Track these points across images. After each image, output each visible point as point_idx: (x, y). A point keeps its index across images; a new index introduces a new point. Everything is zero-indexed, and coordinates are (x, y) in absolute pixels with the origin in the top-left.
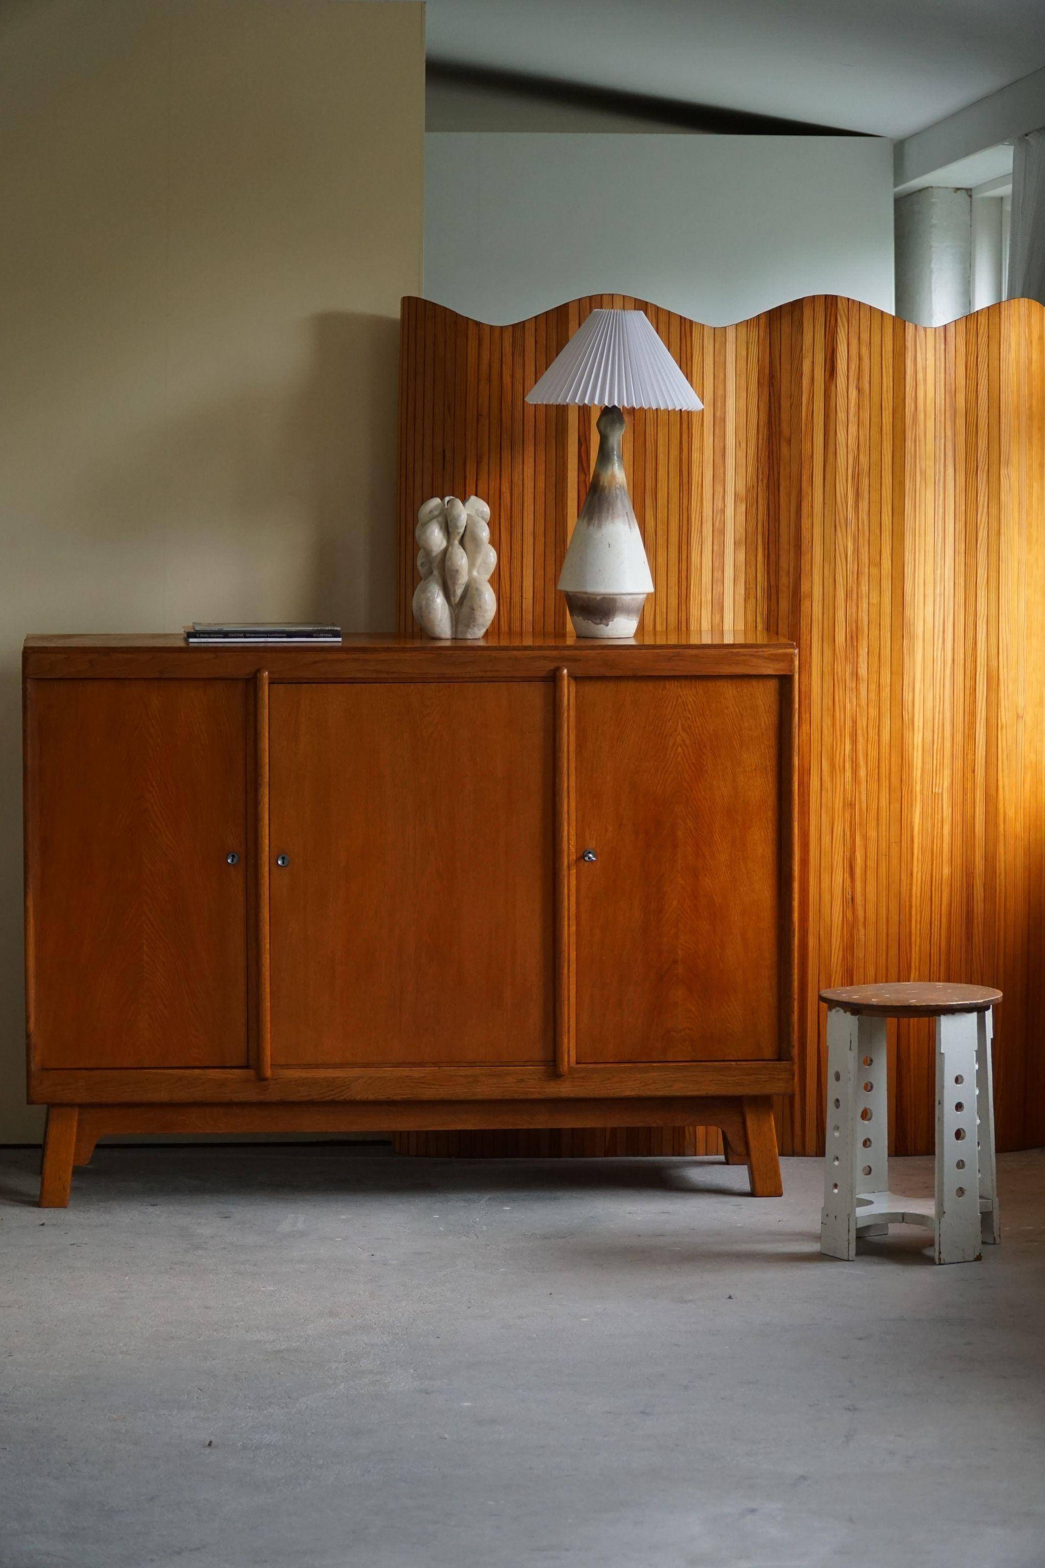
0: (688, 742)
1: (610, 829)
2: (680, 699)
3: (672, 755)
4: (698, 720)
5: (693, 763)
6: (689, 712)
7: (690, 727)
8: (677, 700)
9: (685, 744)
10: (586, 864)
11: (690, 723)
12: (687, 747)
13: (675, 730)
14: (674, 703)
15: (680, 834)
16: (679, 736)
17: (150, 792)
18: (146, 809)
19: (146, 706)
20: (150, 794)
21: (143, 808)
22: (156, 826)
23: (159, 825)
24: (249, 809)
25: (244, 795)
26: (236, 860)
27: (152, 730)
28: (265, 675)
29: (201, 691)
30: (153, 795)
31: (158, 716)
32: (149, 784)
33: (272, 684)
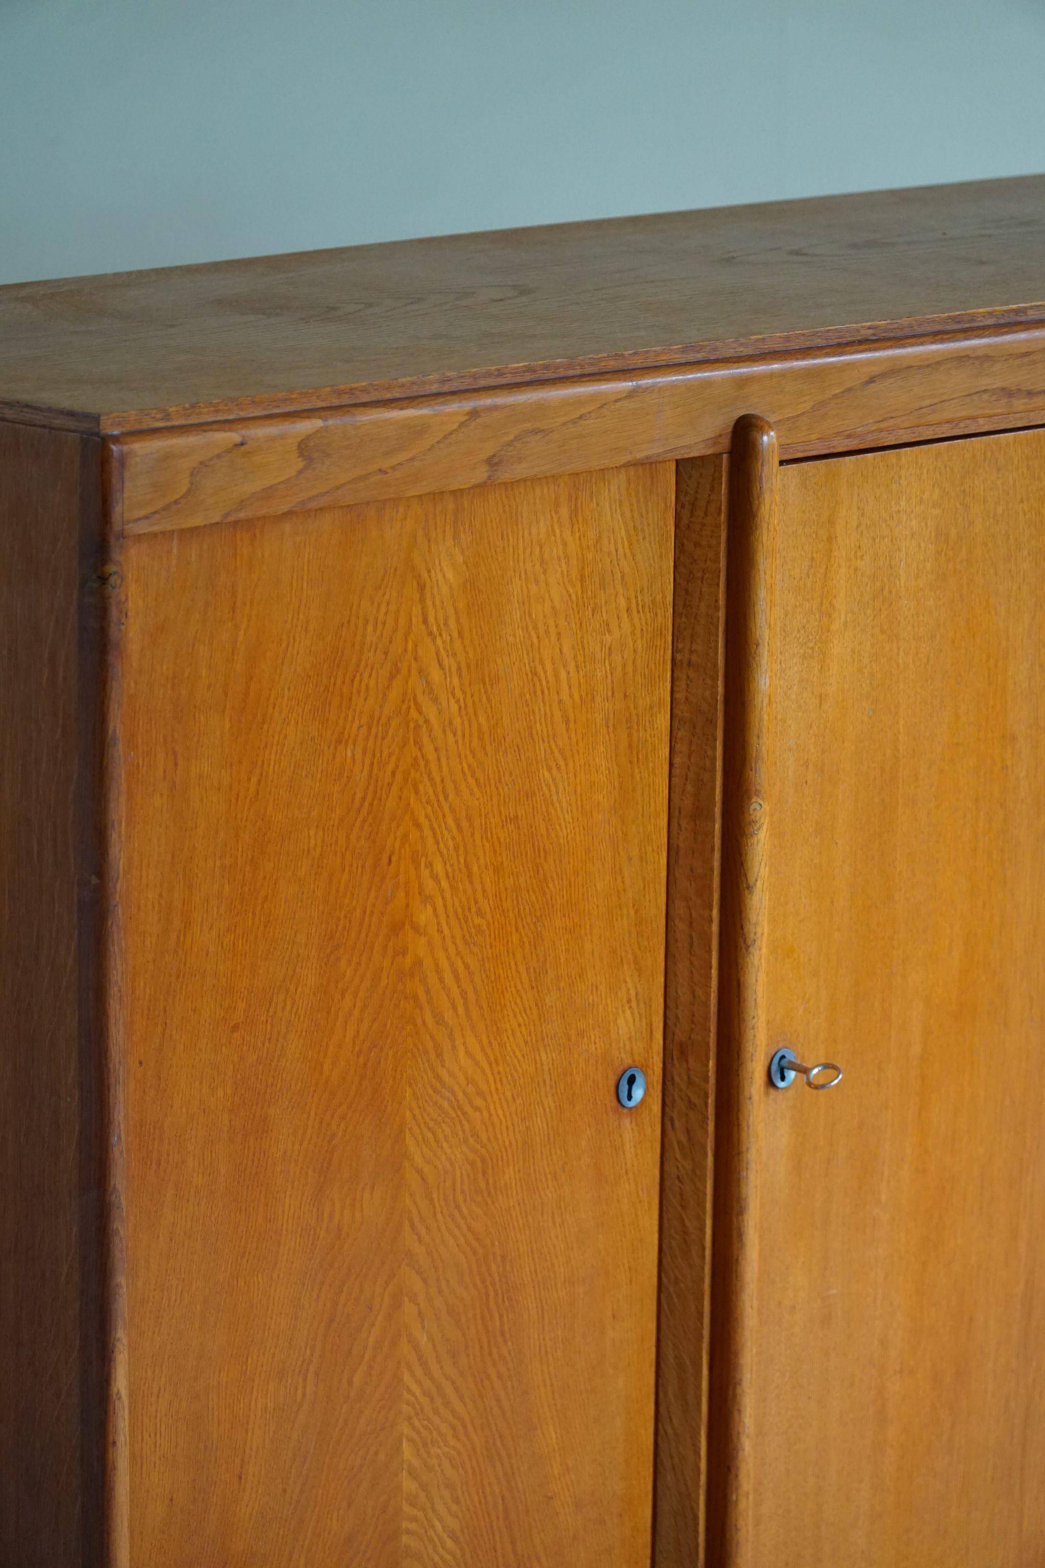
17: (427, 899)
18: (419, 963)
19: (422, 588)
20: (430, 909)
21: (409, 960)
22: (440, 1020)
23: (448, 1015)
24: (680, 907)
25: (664, 861)
26: (638, 1093)
27: (436, 675)
28: (768, 439)
29: (564, 512)
30: (435, 910)
31: (452, 623)
32: (425, 873)
33: (782, 463)
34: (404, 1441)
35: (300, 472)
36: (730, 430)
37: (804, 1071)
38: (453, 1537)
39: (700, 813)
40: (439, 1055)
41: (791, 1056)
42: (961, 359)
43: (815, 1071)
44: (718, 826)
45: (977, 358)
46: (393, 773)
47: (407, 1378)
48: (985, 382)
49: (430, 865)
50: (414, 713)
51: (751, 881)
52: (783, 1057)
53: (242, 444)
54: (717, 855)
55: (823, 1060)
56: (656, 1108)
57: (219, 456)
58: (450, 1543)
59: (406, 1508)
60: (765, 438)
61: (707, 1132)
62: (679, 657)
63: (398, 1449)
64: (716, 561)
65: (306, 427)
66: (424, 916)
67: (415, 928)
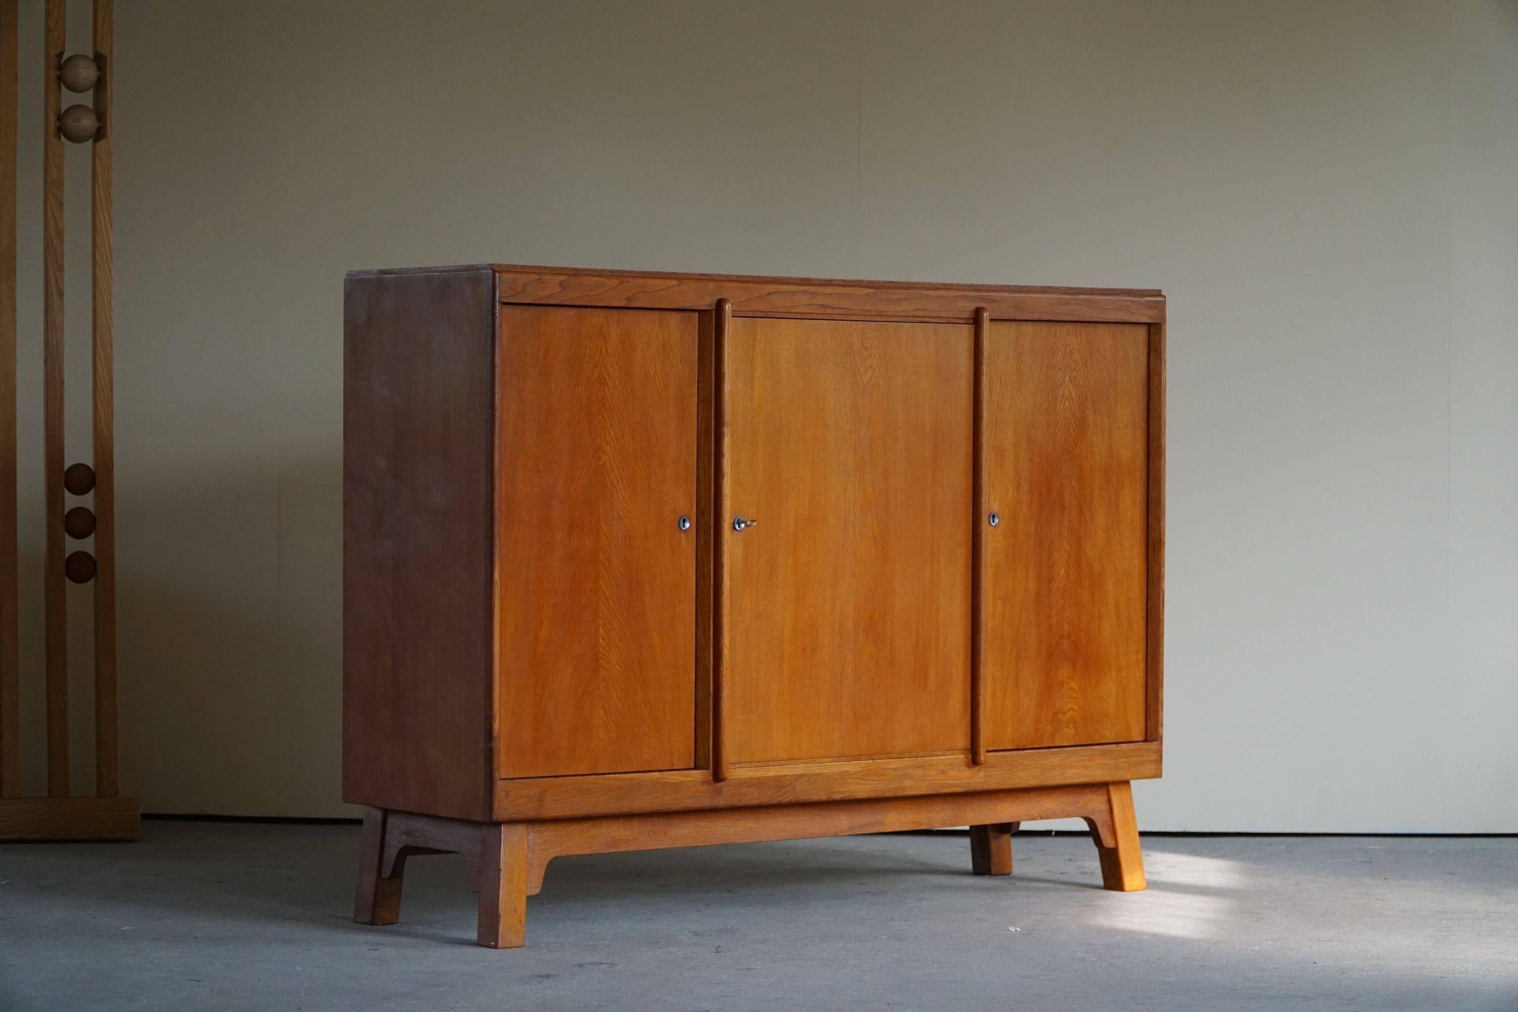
0: (1074, 396)
1: (1011, 489)
2: (1068, 347)
3: (1062, 408)
4: (1082, 371)
5: (1077, 418)
6: (1075, 361)
7: (1075, 378)
8: (1066, 347)
9: (1071, 397)
10: (991, 527)
11: (1075, 374)
12: (1073, 400)
13: (1064, 382)
14: (1063, 352)
15: (1066, 496)
16: (1067, 389)
17: (608, 443)
18: (604, 464)
19: (605, 340)
20: (609, 446)
21: (601, 462)
22: (613, 484)
23: (616, 483)
24: (701, 465)
25: (696, 449)
26: (687, 525)
27: (611, 369)
28: (728, 307)
29: (657, 324)
30: (611, 447)
31: (617, 353)
32: (607, 434)
33: (733, 317)
34: (601, 628)
35: (560, 291)
36: (715, 302)
37: (745, 522)
38: (618, 664)
39: (707, 431)
40: (612, 495)
41: (742, 519)
42: (805, 292)
43: (748, 523)
44: (713, 435)
45: (811, 293)
46: (596, 400)
47: (601, 604)
48: (814, 301)
49: (609, 432)
50: (603, 380)
51: (724, 453)
52: (739, 520)
53: (540, 279)
54: (713, 446)
55: (750, 519)
56: (694, 533)
57: (532, 282)
58: (618, 667)
59: (601, 650)
60: (727, 306)
61: (711, 540)
62: (700, 379)
63: (598, 629)
64: (711, 346)
65: (561, 278)
66: (607, 448)
67: (603, 451)
